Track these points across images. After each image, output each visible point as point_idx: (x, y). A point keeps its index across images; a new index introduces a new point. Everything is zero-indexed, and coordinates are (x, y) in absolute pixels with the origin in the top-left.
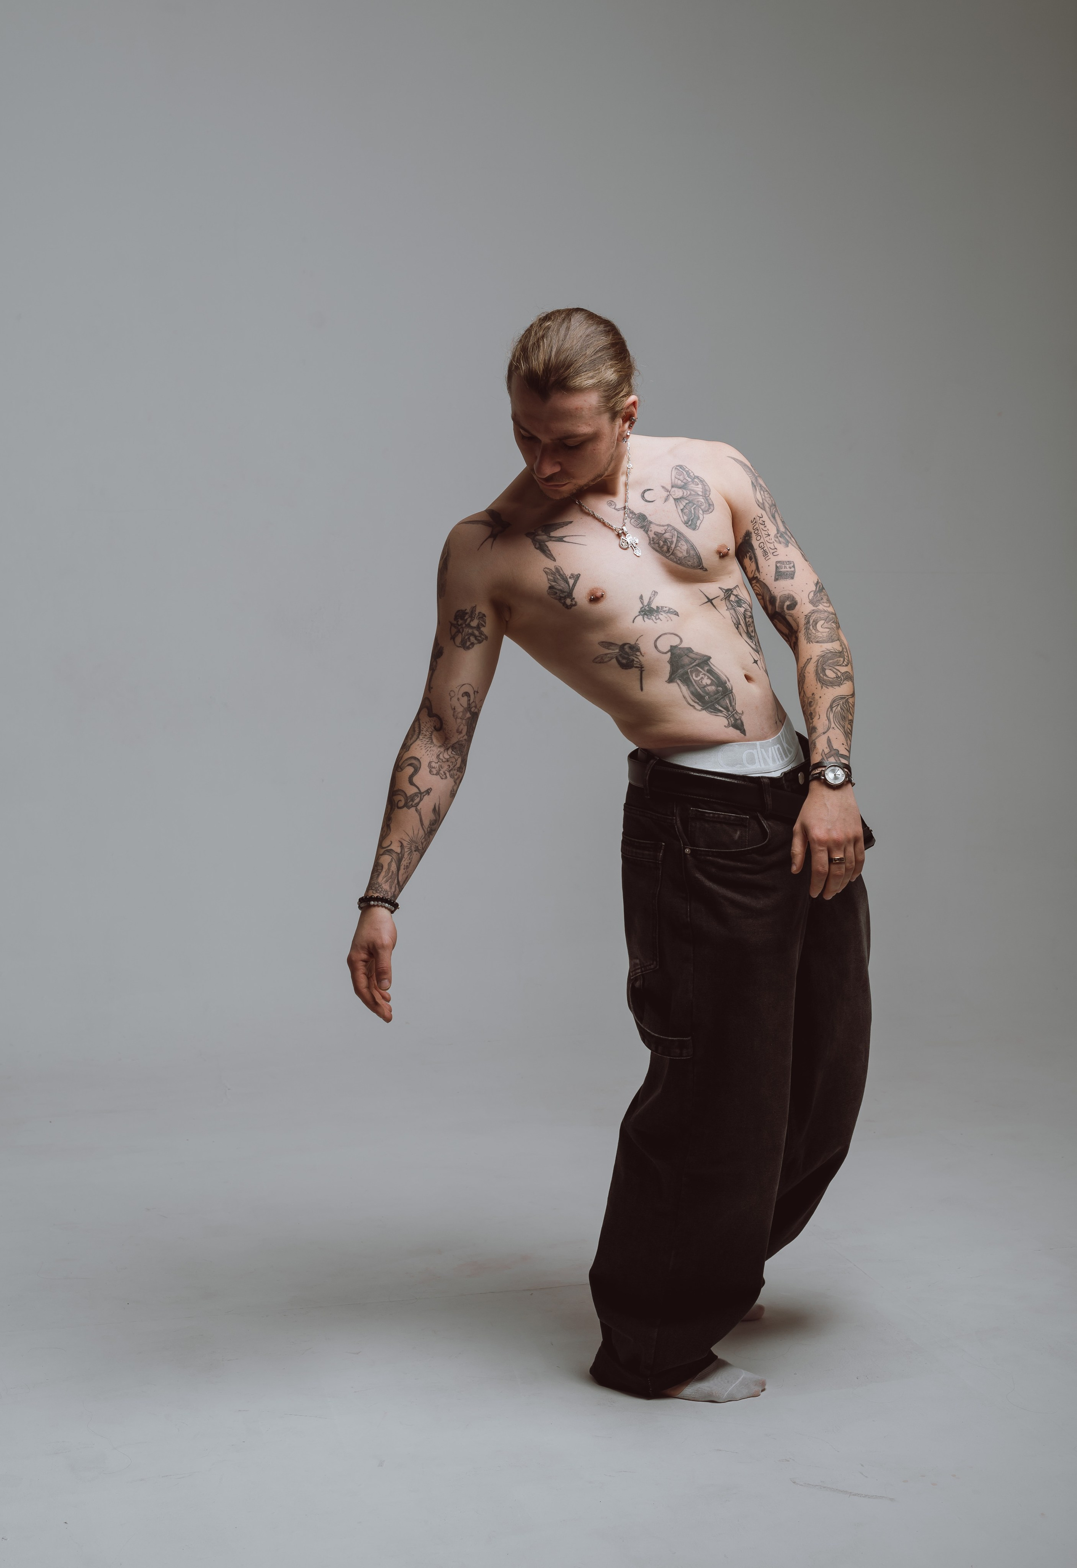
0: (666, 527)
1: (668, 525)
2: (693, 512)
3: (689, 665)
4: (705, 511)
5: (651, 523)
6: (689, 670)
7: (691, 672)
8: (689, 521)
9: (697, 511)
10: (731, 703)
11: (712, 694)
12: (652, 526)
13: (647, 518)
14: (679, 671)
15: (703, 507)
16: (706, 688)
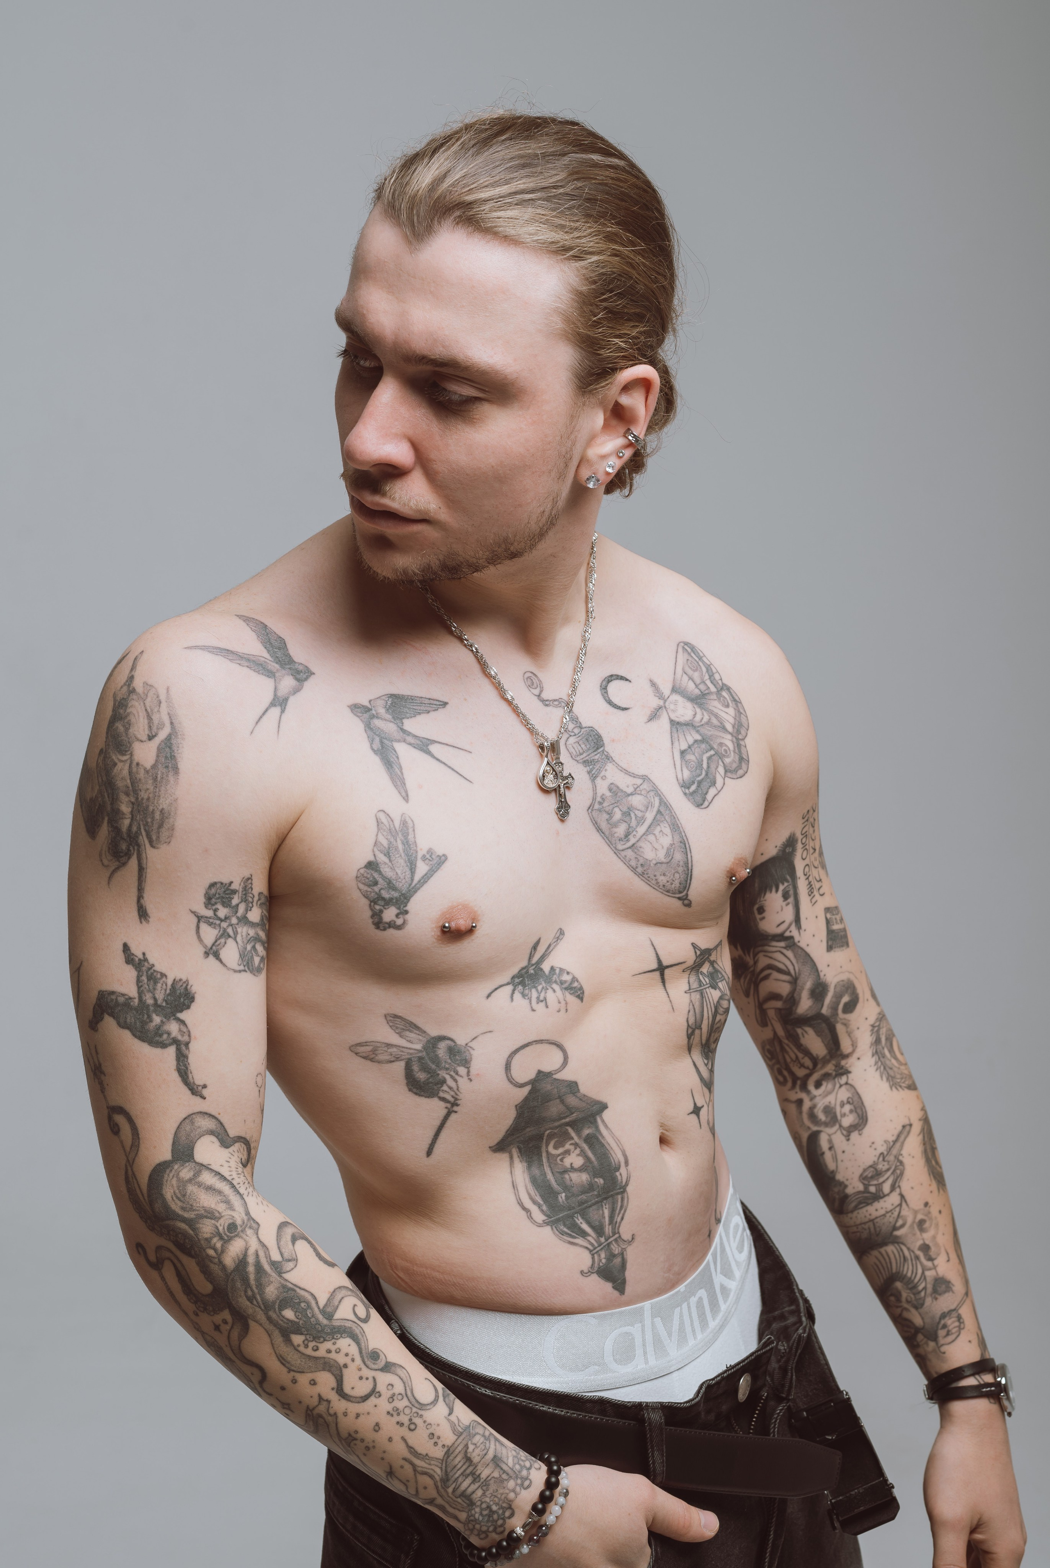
0: (639, 781)
1: (645, 778)
2: (705, 765)
3: (554, 1121)
4: (731, 771)
5: (608, 758)
6: (548, 1132)
7: (550, 1137)
8: (693, 782)
9: (713, 766)
10: (612, 1217)
11: (575, 1190)
12: (610, 766)
13: (603, 745)
14: (528, 1130)
15: (727, 760)
16: (567, 1176)
